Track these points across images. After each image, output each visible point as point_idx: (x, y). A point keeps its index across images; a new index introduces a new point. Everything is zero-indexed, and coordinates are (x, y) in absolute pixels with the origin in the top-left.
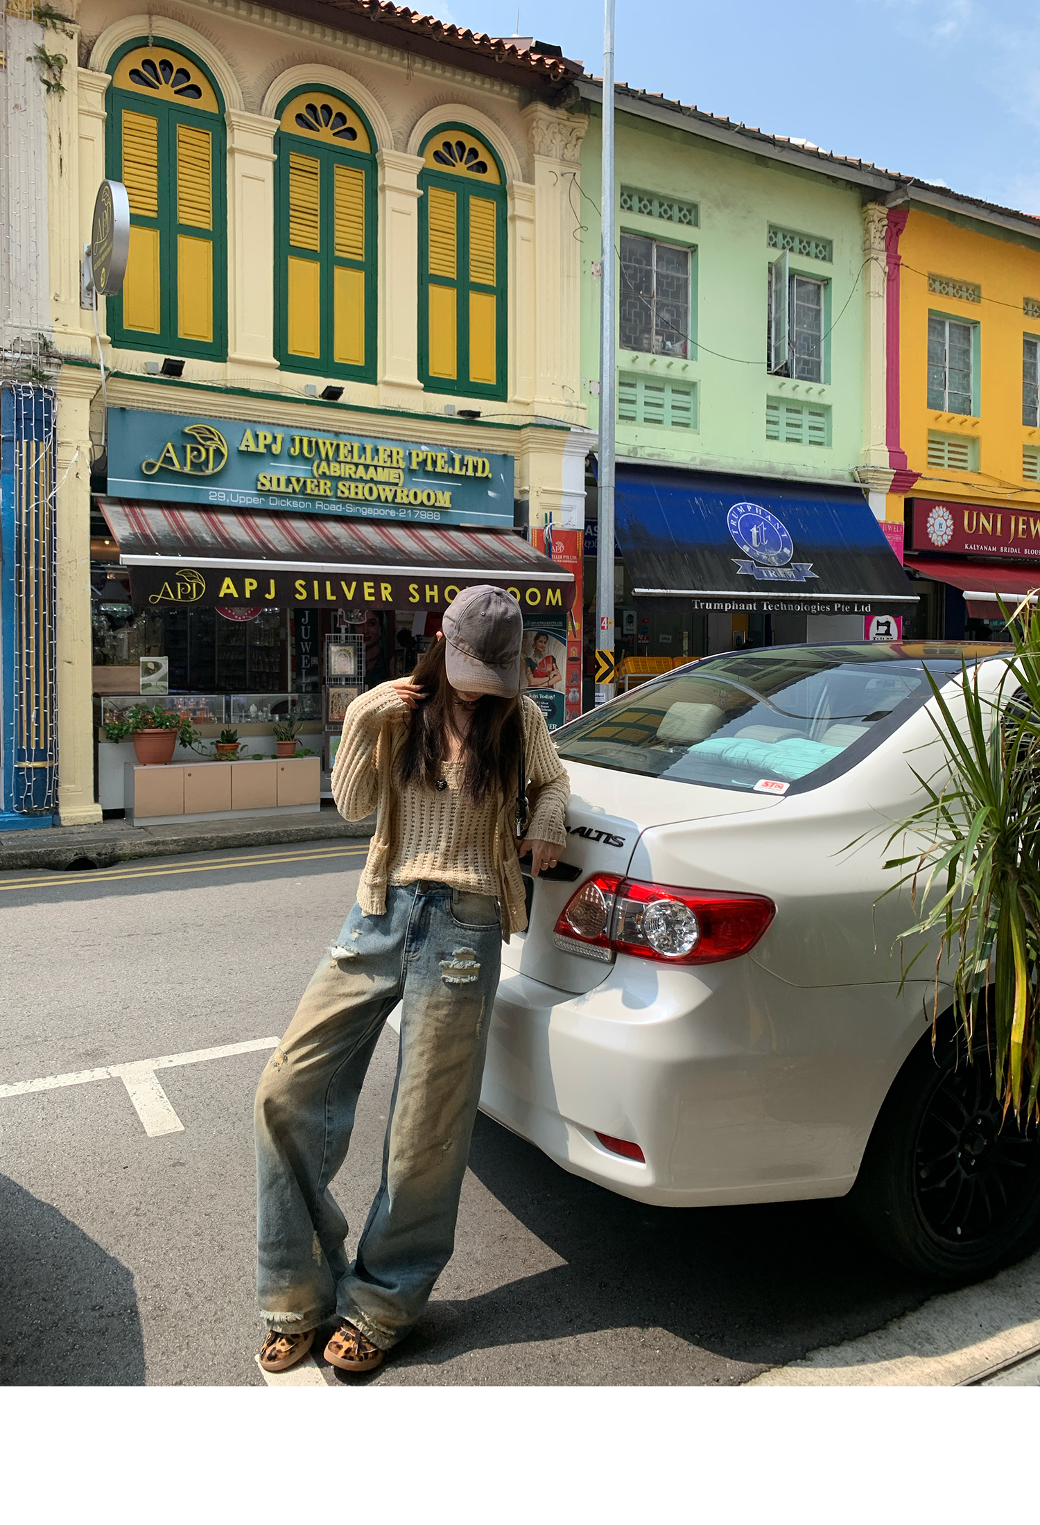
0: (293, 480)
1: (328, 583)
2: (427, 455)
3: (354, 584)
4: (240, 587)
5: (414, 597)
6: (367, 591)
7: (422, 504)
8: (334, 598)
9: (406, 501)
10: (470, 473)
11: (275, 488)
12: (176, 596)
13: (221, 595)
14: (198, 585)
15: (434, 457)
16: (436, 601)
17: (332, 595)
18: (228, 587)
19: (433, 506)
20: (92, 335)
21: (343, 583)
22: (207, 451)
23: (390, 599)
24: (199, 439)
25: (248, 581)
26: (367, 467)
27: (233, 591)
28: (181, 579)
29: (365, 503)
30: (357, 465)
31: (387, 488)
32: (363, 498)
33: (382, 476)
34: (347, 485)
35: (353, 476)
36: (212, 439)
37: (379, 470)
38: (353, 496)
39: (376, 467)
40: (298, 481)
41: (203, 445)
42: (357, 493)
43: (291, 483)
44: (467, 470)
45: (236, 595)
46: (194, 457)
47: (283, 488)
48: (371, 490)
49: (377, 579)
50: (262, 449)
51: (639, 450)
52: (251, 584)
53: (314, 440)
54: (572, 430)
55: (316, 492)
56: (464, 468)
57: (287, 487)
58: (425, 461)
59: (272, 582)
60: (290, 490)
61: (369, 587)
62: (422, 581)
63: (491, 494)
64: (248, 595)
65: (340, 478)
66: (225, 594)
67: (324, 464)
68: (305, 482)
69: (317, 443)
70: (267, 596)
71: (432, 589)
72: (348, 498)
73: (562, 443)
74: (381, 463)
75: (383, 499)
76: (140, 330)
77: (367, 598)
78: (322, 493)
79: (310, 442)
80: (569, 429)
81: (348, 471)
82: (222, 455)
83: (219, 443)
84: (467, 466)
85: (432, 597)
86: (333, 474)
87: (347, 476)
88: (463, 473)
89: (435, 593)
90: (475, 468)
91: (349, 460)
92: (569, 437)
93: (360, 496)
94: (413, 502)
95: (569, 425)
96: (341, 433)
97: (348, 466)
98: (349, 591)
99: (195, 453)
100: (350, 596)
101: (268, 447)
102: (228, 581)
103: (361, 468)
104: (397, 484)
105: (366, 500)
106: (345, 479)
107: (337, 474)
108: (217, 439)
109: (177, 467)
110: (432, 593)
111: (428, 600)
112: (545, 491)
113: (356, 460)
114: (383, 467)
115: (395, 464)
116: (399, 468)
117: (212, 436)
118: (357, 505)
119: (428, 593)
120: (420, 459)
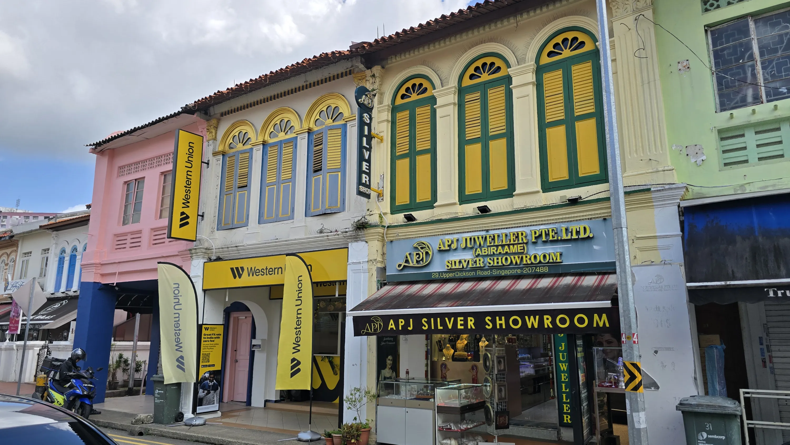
0: (463, 261)
1: (439, 319)
2: (542, 232)
3: (453, 319)
4: (397, 324)
5: (489, 325)
6: (459, 323)
7: (540, 262)
8: (442, 328)
9: (529, 262)
10: (575, 237)
11: (454, 267)
12: (371, 330)
13: (389, 329)
14: (380, 324)
15: (547, 232)
16: (504, 327)
17: (440, 326)
18: (392, 325)
19: (548, 262)
20: (379, 212)
21: (446, 319)
22: (423, 253)
23: (473, 327)
24: (420, 249)
25: (400, 320)
26: (503, 246)
27: (393, 326)
28: (374, 322)
29: (503, 267)
30: (497, 246)
31: (516, 257)
32: (502, 265)
33: (514, 249)
34: (492, 258)
35: (495, 253)
36: (425, 247)
37: (511, 247)
38: (496, 264)
39: (509, 245)
40: (465, 261)
41: (421, 251)
42: (498, 263)
43: (462, 263)
44: (572, 235)
45: (395, 329)
46: (418, 258)
47: (457, 266)
48: (506, 259)
49: (466, 315)
50: (447, 248)
51: (747, 186)
52: (402, 322)
53: (473, 237)
54: (652, 189)
55: (475, 266)
56: (570, 234)
57: (460, 265)
58: (541, 235)
59: (411, 320)
60: (461, 267)
61: (461, 320)
62: (493, 314)
63: (595, 247)
64: (400, 329)
65: (488, 255)
66: (391, 328)
67: (479, 249)
68: (468, 261)
69: (474, 239)
70: (409, 328)
71: (500, 319)
72: (492, 266)
73: (649, 201)
74: (512, 242)
75: (514, 262)
76: (403, 204)
77: (459, 327)
78: (478, 265)
79: (471, 239)
80: (649, 190)
81: (492, 250)
82: (429, 255)
83: (428, 249)
84: (572, 232)
85: (501, 325)
86: (483, 254)
87: (492, 253)
88: (569, 237)
89: (503, 322)
90: (578, 233)
91: (492, 244)
92: (653, 195)
93: (500, 264)
94: (533, 262)
95: (649, 187)
96: (489, 230)
97: (492, 248)
98: (450, 323)
99: (418, 256)
100: (450, 326)
101: (449, 246)
102: (392, 321)
103: (500, 248)
104: (522, 253)
105: (504, 265)
106: (491, 255)
107: (486, 254)
108: (427, 247)
109: (411, 264)
110: (501, 322)
111: (498, 327)
112: (639, 238)
113: (496, 244)
114: (513, 245)
115: (520, 241)
116: (524, 243)
117: (425, 246)
118: (499, 269)
119: (498, 322)
120: (537, 235)
